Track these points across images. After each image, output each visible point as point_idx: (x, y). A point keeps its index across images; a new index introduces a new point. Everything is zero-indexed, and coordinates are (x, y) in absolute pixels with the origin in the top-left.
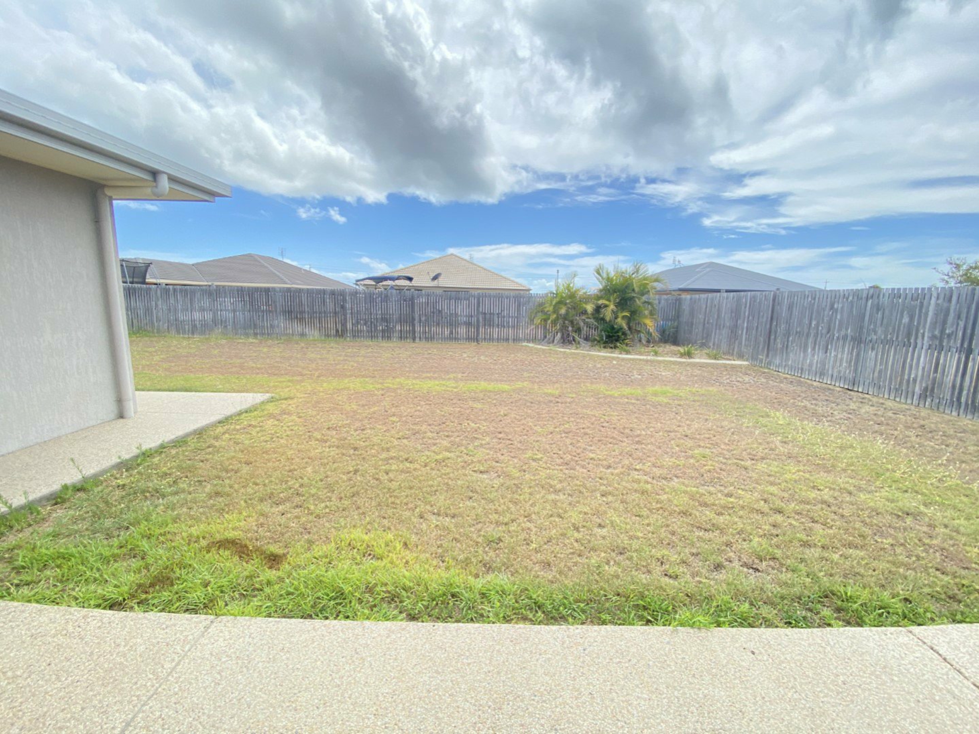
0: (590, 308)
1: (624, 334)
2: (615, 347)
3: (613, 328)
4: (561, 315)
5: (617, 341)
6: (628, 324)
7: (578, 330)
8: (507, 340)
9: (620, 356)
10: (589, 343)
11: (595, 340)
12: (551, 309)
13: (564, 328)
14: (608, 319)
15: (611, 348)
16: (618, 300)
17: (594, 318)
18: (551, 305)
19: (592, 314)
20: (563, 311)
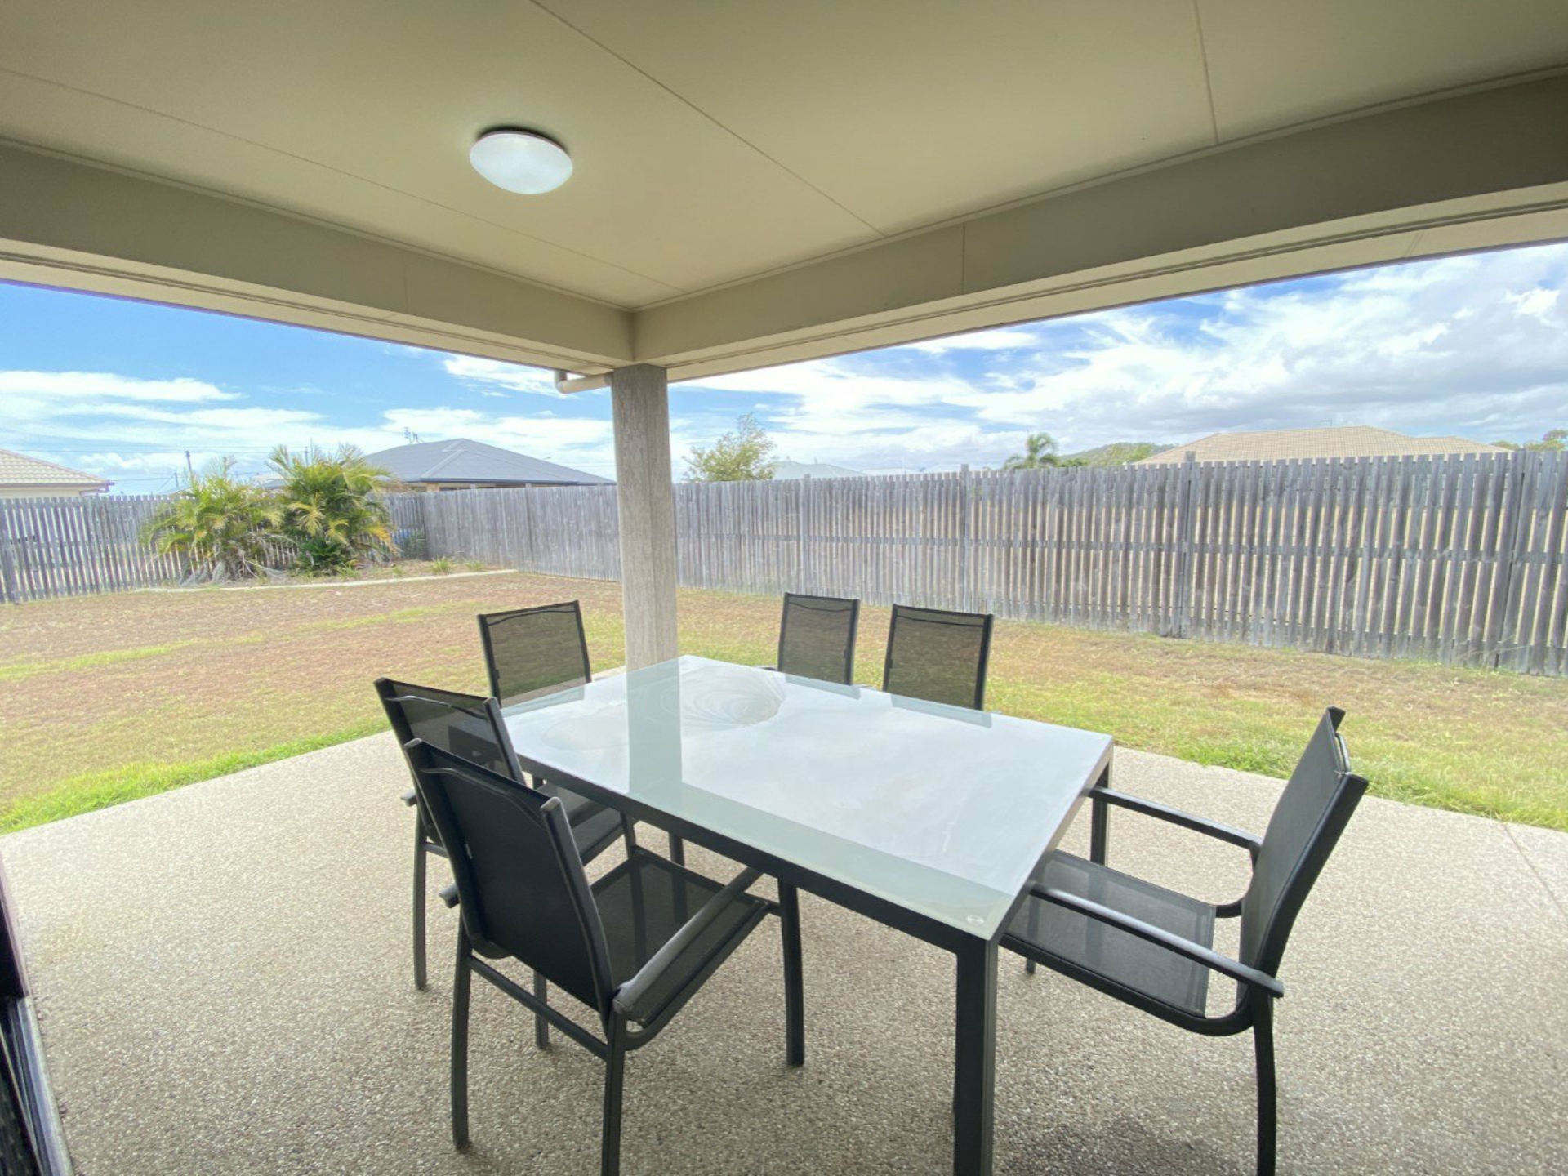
0: (275, 517)
1: (344, 551)
2: (335, 573)
3: (324, 545)
5: (335, 563)
6: (348, 536)
7: (260, 554)
10: (287, 573)
11: (297, 566)
13: (228, 553)
14: (312, 532)
15: (328, 574)
16: (324, 504)
17: (286, 532)
19: (282, 527)
20: (220, 524)
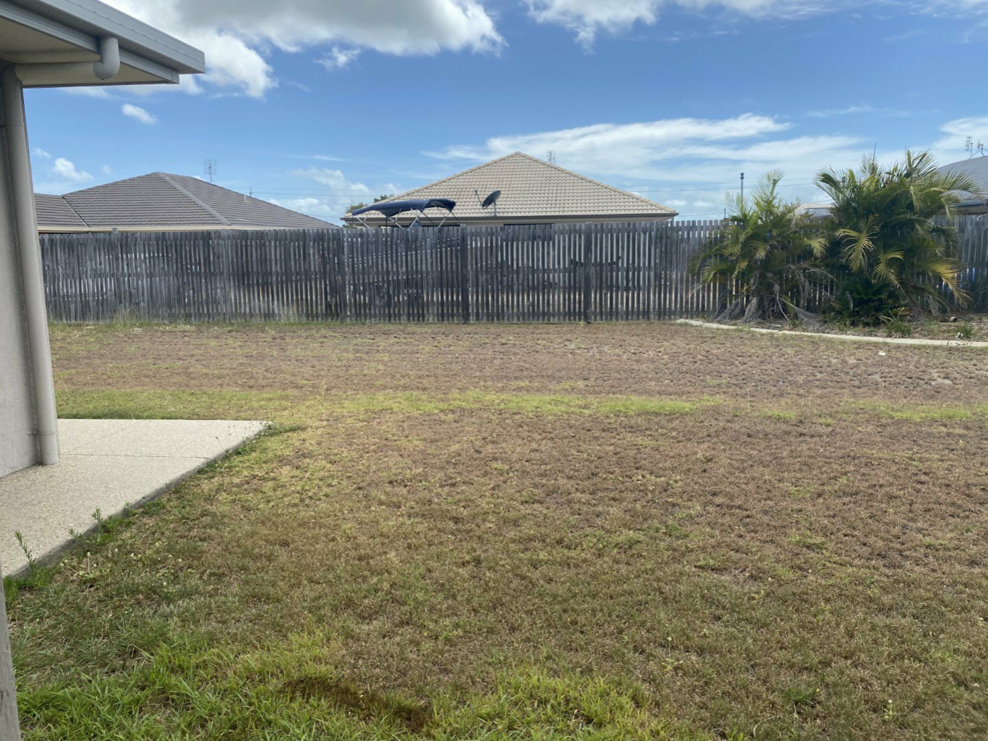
0: (817, 245)
1: (893, 295)
2: (877, 323)
3: (867, 284)
4: (756, 262)
5: (878, 310)
6: (899, 276)
7: (794, 291)
8: (646, 314)
9: (889, 340)
10: (821, 317)
11: (832, 309)
12: (737, 249)
13: (764, 288)
14: (855, 266)
15: (867, 324)
16: (877, 229)
17: (827, 266)
18: (736, 241)
19: (824, 258)
20: (761, 254)
